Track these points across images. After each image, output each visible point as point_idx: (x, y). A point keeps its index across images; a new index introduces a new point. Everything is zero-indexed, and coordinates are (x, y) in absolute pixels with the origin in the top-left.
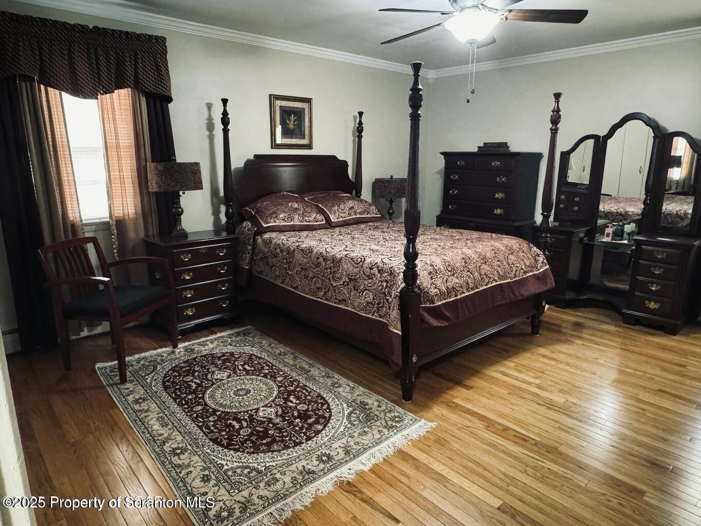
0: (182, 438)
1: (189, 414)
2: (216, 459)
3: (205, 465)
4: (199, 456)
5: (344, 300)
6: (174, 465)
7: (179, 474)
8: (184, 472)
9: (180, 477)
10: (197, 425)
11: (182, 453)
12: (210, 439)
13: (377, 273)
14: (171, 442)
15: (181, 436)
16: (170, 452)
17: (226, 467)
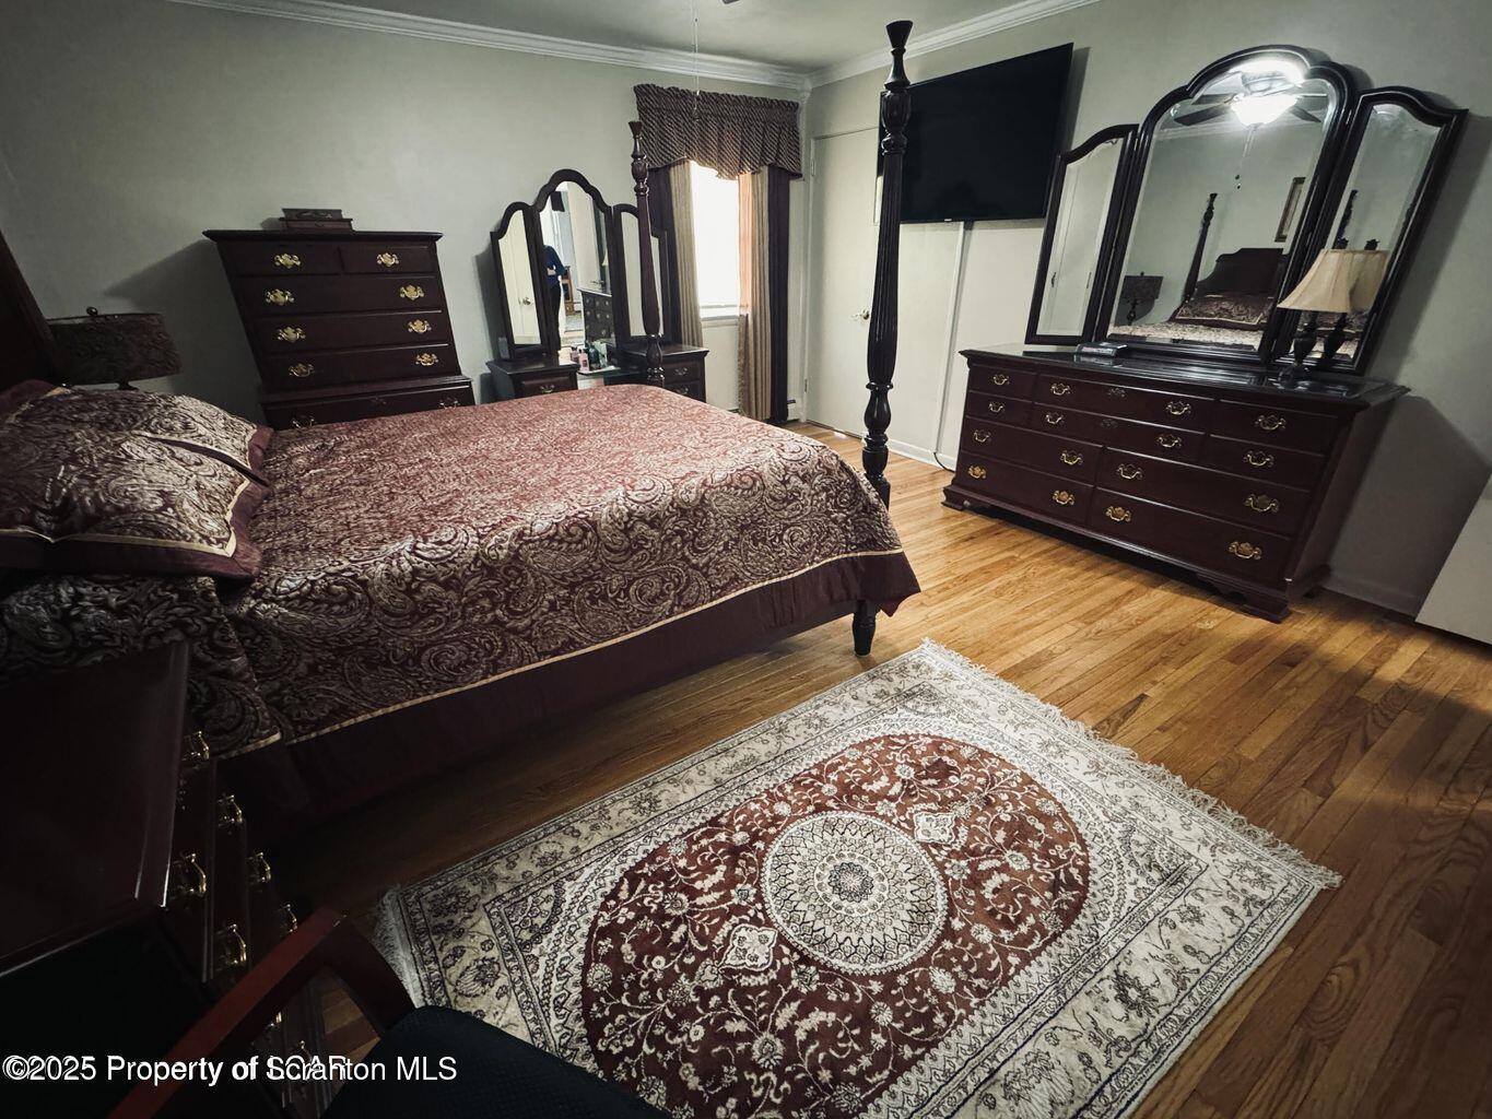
0: (1082, 995)
1: (975, 1000)
2: (1126, 905)
3: (1156, 923)
4: (1128, 942)
5: (736, 578)
6: (1183, 993)
7: (1202, 973)
8: (1191, 963)
9: (1209, 971)
10: (1018, 969)
11: (1136, 983)
12: (1067, 926)
13: (800, 483)
14: (1104, 1024)
15: (1074, 1003)
16: (1144, 1013)
17: (1142, 883)
